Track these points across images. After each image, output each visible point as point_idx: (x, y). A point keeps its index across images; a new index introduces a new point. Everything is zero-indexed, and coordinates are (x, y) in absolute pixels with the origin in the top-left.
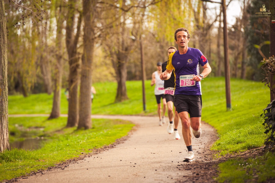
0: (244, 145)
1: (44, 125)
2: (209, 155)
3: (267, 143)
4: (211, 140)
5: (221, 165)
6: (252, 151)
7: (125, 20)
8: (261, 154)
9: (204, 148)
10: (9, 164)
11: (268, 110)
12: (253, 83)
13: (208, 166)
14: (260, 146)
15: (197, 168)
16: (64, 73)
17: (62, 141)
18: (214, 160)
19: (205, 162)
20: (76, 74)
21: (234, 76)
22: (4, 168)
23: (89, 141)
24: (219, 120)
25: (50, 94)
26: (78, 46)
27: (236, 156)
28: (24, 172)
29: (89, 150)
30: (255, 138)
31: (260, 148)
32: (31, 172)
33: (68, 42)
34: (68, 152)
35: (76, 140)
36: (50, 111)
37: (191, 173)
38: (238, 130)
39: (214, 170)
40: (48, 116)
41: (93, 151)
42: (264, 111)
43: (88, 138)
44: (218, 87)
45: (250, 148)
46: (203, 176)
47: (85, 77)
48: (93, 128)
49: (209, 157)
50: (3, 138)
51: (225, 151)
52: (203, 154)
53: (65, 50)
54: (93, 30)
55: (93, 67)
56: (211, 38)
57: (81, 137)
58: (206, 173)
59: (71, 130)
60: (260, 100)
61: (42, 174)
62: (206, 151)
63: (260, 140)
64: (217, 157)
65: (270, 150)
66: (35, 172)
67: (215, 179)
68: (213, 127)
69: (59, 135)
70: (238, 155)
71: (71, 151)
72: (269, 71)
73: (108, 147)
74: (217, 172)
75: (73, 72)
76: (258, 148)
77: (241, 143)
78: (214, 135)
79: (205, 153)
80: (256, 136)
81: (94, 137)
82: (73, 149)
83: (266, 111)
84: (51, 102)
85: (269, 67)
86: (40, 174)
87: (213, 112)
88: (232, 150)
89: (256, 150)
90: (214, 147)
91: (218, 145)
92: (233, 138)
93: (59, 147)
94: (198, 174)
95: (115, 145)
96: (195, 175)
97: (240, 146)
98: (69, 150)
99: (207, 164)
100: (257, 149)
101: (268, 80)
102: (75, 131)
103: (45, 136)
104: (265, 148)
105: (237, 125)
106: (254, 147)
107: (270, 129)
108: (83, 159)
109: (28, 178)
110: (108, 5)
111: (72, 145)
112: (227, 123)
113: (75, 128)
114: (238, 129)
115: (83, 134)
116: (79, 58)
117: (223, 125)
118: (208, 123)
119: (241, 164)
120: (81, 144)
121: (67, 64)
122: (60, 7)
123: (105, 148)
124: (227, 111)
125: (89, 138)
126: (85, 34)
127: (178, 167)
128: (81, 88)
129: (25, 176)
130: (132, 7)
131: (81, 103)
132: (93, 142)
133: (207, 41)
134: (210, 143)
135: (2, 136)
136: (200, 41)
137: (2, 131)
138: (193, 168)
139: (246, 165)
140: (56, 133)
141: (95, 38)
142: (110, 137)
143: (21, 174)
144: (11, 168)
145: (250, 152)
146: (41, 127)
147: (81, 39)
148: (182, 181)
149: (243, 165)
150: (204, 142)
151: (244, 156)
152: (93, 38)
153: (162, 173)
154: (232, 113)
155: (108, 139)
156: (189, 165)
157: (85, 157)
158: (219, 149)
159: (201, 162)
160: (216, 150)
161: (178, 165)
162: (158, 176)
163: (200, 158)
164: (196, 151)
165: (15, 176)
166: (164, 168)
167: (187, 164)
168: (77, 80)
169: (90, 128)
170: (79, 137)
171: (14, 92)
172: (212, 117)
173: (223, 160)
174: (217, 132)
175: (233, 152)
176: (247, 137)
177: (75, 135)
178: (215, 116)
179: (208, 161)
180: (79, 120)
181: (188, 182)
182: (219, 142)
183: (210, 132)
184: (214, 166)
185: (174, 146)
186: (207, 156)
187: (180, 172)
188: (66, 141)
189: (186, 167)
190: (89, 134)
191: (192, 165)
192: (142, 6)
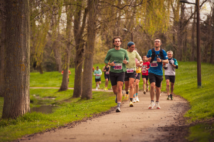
0: (210, 113)
1: (56, 95)
2: (183, 121)
4: (184, 110)
5: (191, 128)
7: (120, 16)
9: (178, 115)
10: (30, 123)
13: (181, 129)
15: (173, 129)
16: (72, 55)
17: (70, 108)
18: (186, 125)
19: (180, 126)
20: (81, 57)
21: (205, 61)
22: (26, 126)
23: (90, 108)
24: (191, 95)
25: (60, 72)
26: (83, 35)
27: (203, 122)
28: (41, 129)
29: (90, 114)
32: (47, 129)
33: (75, 32)
35: (80, 107)
36: (61, 85)
37: (168, 134)
39: (186, 132)
40: (59, 88)
41: (93, 115)
43: (89, 106)
44: (192, 69)
46: (177, 136)
47: (89, 58)
48: (93, 99)
49: (182, 122)
50: (25, 103)
51: (195, 118)
52: (178, 120)
53: (73, 38)
54: (95, 23)
55: (94, 52)
56: (187, 31)
57: (84, 105)
58: (180, 134)
59: (76, 100)
61: (55, 131)
62: (180, 118)
64: (189, 122)
66: (50, 130)
67: (187, 138)
68: (186, 100)
69: (67, 103)
70: (205, 121)
73: (105, 113)
74: (188, 133)
75: (79, 55)
77: (207, 112)
78: (187, 106)
79: (180, 119)
81: (94, 105)
82: (78, 113)
84: (61, 78)
86: (53, 131)
87: (187, 88)
88: (201, 117)
90: (187, 115)
91: (190, 114)
92: (202, 108)
93: (67, 112)
94: (173, 134)
95: (110, 112)
96: (171, 135)
98: (75, 114)
99: (180, 127)
102: (79, 100)
103: (56, 104)
105: (205, 98)
108: (85, 121)
109: (43, 134)
110: (107, 4)
111: (77, 111)
112: (198, 97)
113: (79, 98)
114: (206, 102)
115: (85, 103)
116: (84, 44)
117: (194, 98)
118: (182, 97)
120: (84, 110)
121: (74, 49)
122: (70, 4)
123: (103, 113)
124: (198, 88)
126: (88, 25)
127: (158, 129)
129: (42, 132)
130: (126, 6)
131: (84, 79)
132: (93, 109)
133: (184, 33)
134: (184, 112)
135: (25, 102)
136: (178, 34)
137: (25, 98)
138: (169, 130)
139: (211, 128)
140: (65, 102)
141: (97, 29)
142: (106, 106)
143: (39, 130)
144: (31, 126)
146: (53, 97)
147: (85, 30)
148: (161, 139)
149: (208, 128)
150: (179, 111)
151: (210, 122)
152: (95, 29)
153: (146, 132)
154: (202, 90)
155: (105, 107)
156: (166, 127)
157: (87, 119)
158: (190, 117)
159: (176, 126)
160: (188, 117)
161: (158, 128)
162: (143, 135)
163: (176, 123)
164: (172, 117)
165: (34, 132)
166: (147, 129)
167: (165, 127)
168: (81, 61)
169: (91, 99)
170: (82, 105)
171: (33, 69)
172: (187, 93)
173: (193, 125)
174: (190, 104)
175: (201, 118)
176: (212, 107)
177: (79, 104)
178: (188, 92)
179: (181, 125)
180: (82, 92)
181: (165, 140)
182: (191, 111)
183: (184, 103)
184: (186, 129)
185: (155, 113)
186: (180, 121)
187: (159, 132)
188: (73, 108)
189: (165, 129)
190: (90, 103)
191: (169, 128)
192: (133, 5)
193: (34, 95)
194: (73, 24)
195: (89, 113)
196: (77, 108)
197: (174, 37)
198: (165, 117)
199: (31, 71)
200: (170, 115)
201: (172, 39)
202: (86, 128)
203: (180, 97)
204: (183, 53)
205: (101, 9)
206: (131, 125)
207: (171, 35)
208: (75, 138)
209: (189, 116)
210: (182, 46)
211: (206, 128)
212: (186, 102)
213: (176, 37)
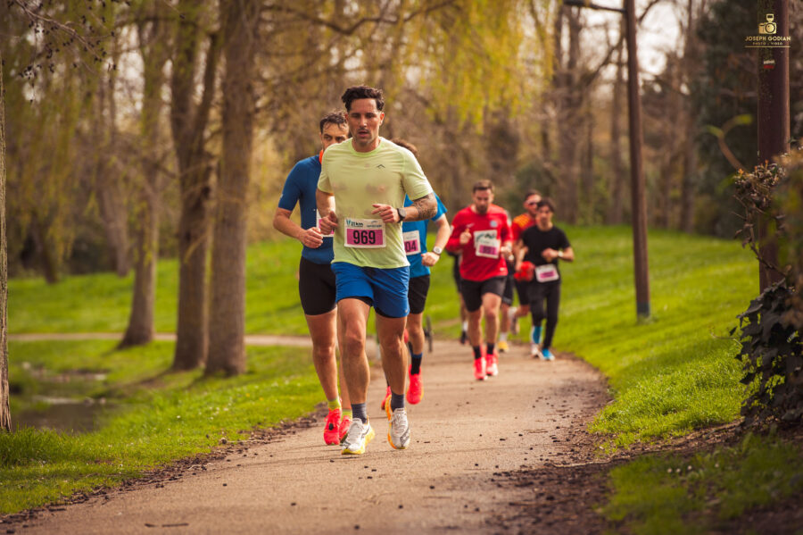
0: (682, 416)
1: (108, 364)
2: (584, 447)
3: (747, 411)
4: (590, 406)
5: (616, 473)
6: (705, 433)
7: (343, 58)
8: (730, 442)
9: (568, 426)
10: (10, 471)
11: (752, 316)
12: (716, 244)
13: (580, 476)
14: (730, 420)
15: (550, 480)
16: (168, 212)
17: (162, 409)
18: (597, 460)
19: (573, 465)
20: (202, 217)
21: (661, 224)
23: (238, 408)
24: (613, 351)
25: (123, 274)
26: (207, 134)
27: (661, 448)
28: (54, 493)
29: (241, 432)
30: (716, 396)
31: (727, 426)
32: (75, 494)
33: (177, 122)
34: (180, 439)
35: (201, 407)
36: (125, 324)
37: (533, 496)
38: (668, 376)
39: (596, 487)
40: (119, 337)
41: (252, 436)
42: (742, 320)
43: (235, 401)
44: (614, 255)
45: (699, 425)
46: (564, 503)
47: (230, 223)
48: (251, 373)
49: (584, 452)
51: (630, 434)
52: (568, 443)
53: (170, 145)
54: (249, 89)
55: (250, 196)
56: (594, 111)
57: (216, 397)
58: (575, 495)
59: (186, 378)
60: (735, 291)
61: (106, 498)
62: (574, 436)
63: (728, 403)
64: (608, 451)
65: (757, 431)
66: (87, 494)
67: (600, 511)
68: (596, 370)
69: (151, 391)
70: (666, 447)
71: (188, 435)
72: (754, 206)
73: (295, 425)
74: (605, 490)
75: (194, 209)
76: (722, 425)
77: (675, 411)
78: (599, 393)
79: (573, 441)
80: (720, 391)
81: (254, 397)
82: (195, 430)
83: (747, 319)
84: (128, 297)
85: (755, 195)
86: (101, 499)
87: (598, 326)
88: (649, 431)
89: (718, 431)
90: (599, 423)
91: (610, 419)
92: (653, 398)
93: (154, 426)
94: (550, 498)
95: (315, 421)
96: (543, 500)
97: (671, 419)
98: (182, 433)
99: (577, 469)
100: (721, 428)
101: (752, 230)
102: (198, 381)
103: (112, 398)
104: (742, 425)
105: (666, 361)
106: (713, 424)
107: (758, 370)
108: (222, 458)
109: (63, 510)
110: (290, 16)
111: (191, 419)
112: (638, 357)
113: (198, 373)
114: (669, 374)
115: (221, 389)
116: (209, 169)
117: (626, 362)
118: (582, 360)
119: (674, 470)
120: (215, 418)
121: (174, 187)
122: (155, 20)
123: (286, 426)
124: (639, 323)
125: (239, 400)
126: (224, 98)
127: (496, 478)
128: (216, 256)
129: (57, 505)
130: (363, 21)
131: (216, 301)
132: (249, 411)
133: (581, 121)
134: (588, 413)
136: (560, 121)
138: (536, 482)
139: (687, 472)
140: (143, 388)
141: (257, 110)
142: (300, 398)
143: (46, 498)
144: (16, 482)
145: (701, 437)
146: (98, 371)
147: (214, 113)
148: (504, 516)
149: (678, 470)
150: (572, 411)
151: (684, 448)
152: (250, 110)
153: (448, 494)
154: (652, 331)
155: (295, 402)
156: (525, 472)
157: (229, 451)
158: (612, 431)
159: (562, 465)
160: (605, 431)
161: (495, 474)
162: (438, 502)
163: (559, 454)
164: (547, 435)
165: (28, 503)
166: (455, 481)
167: (520, 472)
168: (203, 231)
169: (244, 373)
170: (209, 397)
171: (20, 268)
172: (596, 342)
173: (623, 459)
174: (609, 383)
175: (652, 436)
176: (691, 394)
177: (199, 393)
178: (603, 339)
179: (580, 461)
180: (210, 348)
181: (522, 521)
182: (614, 410)
183: (588, 382)
184: (597, 477)
185: (484, 422)
186: (577, 449)
187: (500, 492)
188: (173, 409)
189: (518, 479)
190: (239, 390)
191: (536, 474)
192: (393, 19)
193: (26, 365)
194: (166, 93)
195: (236, 427)
196: (188, 410)
197: (545, 136)
198: (520, 435)
199: (11, 275)
200: (539, 426)
201: (538, 141)
202: (225, 485)
203: (574, 359)
204: (579, 193)
205: (270, 36)
206: (396, 467)
207: (535, 129)
208: (186, 525)
209: (609, 429)
210: (576, 169)
211: (670, 470)
212: (595, 377)
213: (553, 135)
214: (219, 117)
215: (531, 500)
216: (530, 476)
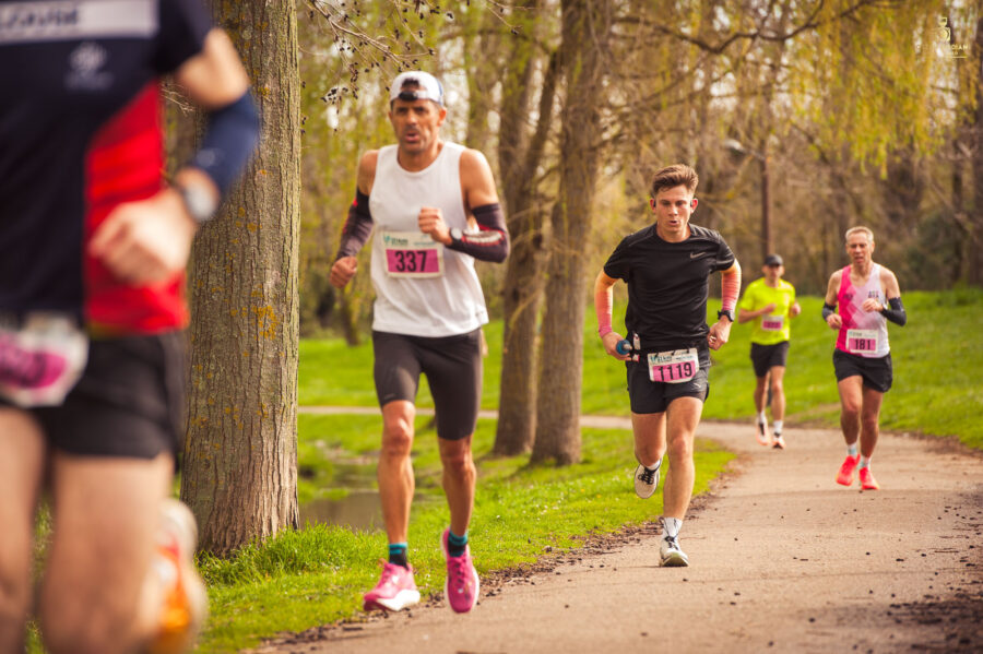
7: (710, 81)
10: (296, 578)
15: (964, 617)
20: (532, 272)
22: (282, 589)
23: (571, 507)
26: (541, 171)
28: (348, 607)
29: (573, 538)
33: (505, 156)
34: (499, 544)
35: (525, 504)
37: (942, 637)
41: (587, 543)
43: (566, 497)
48: (586, 462)
50: (277, 487)
54: (595, 118)
55: (590, 248)
57: (545, 492)
59: (508, 466)
61: (410, 616)
71: (509, 539)
73: (640, 531)
75: (523, 262)
81: (590, 493)
82: (517, 534)
86: (403, 617)
94: (965, 641)
96: (955, 643)
98: (502, 536)
102: (522, 469)
108: (550, 570)
109: (358, 629)
110: (649, 30)
111: (512, 519)
113: (522, 460)
115: (550, 481)
116: (542, 214)
120: (543, 518)
122: (484, 33)
123: (629, 532)
125: (572, 496)
126: (564, 128)
127: (894, 611)
128: (548, 319)
129: (350, 622)
130: (737, 36)
131: (546, 375)
132: (584, 512)
135: (276, 480)
136: (977, 163)
137: (276, 463)
138: (946, 618)
141: (603, 144)
143: (338, 613)
144: (304, 592)
147: (549, 147)
152: (596, 143)
153: (834, 630)
156: (931, 605)
157: (558, 562)
159: (979, 598)
161: (893, 606)
162: (821, 640)
163: (974, 583)
164: (957, 556)
165: (317, 619)
166: (841, 613)
167: (923, 604)
168: (533, 290)
169: (577, 462)
170: (536, 491)
171: (316, 326)
177: (524, 485)
180: (537, 430)
185: (877, 536)
187: (899, 630)
188: (492, 504)
189: (922, 614)
190: (571, 484)
191: (946, 607)
192: (772, 35)
193: (320, 444)
194: (493, 121)
195: (568, 530)
196: (510, 507)
197: (957, 180)
198: (923, 555)
199: (303, 336)
200: (947, 544)
201: (948, 186)
205: (623, 54)
206: (765, 591)
207: (945, 171)
213: (968, 178)
214: (557, 152)
215: (938, 642)
216: (937, 610)
